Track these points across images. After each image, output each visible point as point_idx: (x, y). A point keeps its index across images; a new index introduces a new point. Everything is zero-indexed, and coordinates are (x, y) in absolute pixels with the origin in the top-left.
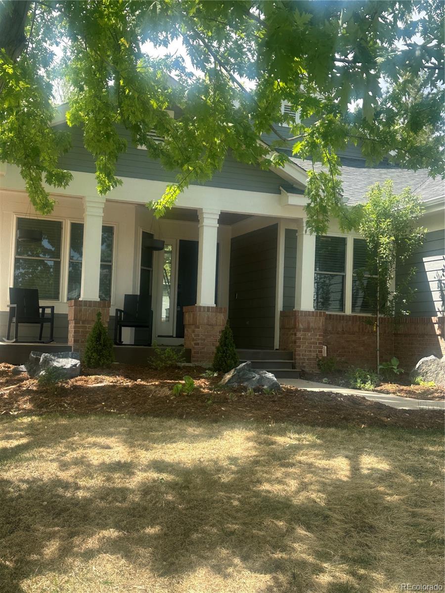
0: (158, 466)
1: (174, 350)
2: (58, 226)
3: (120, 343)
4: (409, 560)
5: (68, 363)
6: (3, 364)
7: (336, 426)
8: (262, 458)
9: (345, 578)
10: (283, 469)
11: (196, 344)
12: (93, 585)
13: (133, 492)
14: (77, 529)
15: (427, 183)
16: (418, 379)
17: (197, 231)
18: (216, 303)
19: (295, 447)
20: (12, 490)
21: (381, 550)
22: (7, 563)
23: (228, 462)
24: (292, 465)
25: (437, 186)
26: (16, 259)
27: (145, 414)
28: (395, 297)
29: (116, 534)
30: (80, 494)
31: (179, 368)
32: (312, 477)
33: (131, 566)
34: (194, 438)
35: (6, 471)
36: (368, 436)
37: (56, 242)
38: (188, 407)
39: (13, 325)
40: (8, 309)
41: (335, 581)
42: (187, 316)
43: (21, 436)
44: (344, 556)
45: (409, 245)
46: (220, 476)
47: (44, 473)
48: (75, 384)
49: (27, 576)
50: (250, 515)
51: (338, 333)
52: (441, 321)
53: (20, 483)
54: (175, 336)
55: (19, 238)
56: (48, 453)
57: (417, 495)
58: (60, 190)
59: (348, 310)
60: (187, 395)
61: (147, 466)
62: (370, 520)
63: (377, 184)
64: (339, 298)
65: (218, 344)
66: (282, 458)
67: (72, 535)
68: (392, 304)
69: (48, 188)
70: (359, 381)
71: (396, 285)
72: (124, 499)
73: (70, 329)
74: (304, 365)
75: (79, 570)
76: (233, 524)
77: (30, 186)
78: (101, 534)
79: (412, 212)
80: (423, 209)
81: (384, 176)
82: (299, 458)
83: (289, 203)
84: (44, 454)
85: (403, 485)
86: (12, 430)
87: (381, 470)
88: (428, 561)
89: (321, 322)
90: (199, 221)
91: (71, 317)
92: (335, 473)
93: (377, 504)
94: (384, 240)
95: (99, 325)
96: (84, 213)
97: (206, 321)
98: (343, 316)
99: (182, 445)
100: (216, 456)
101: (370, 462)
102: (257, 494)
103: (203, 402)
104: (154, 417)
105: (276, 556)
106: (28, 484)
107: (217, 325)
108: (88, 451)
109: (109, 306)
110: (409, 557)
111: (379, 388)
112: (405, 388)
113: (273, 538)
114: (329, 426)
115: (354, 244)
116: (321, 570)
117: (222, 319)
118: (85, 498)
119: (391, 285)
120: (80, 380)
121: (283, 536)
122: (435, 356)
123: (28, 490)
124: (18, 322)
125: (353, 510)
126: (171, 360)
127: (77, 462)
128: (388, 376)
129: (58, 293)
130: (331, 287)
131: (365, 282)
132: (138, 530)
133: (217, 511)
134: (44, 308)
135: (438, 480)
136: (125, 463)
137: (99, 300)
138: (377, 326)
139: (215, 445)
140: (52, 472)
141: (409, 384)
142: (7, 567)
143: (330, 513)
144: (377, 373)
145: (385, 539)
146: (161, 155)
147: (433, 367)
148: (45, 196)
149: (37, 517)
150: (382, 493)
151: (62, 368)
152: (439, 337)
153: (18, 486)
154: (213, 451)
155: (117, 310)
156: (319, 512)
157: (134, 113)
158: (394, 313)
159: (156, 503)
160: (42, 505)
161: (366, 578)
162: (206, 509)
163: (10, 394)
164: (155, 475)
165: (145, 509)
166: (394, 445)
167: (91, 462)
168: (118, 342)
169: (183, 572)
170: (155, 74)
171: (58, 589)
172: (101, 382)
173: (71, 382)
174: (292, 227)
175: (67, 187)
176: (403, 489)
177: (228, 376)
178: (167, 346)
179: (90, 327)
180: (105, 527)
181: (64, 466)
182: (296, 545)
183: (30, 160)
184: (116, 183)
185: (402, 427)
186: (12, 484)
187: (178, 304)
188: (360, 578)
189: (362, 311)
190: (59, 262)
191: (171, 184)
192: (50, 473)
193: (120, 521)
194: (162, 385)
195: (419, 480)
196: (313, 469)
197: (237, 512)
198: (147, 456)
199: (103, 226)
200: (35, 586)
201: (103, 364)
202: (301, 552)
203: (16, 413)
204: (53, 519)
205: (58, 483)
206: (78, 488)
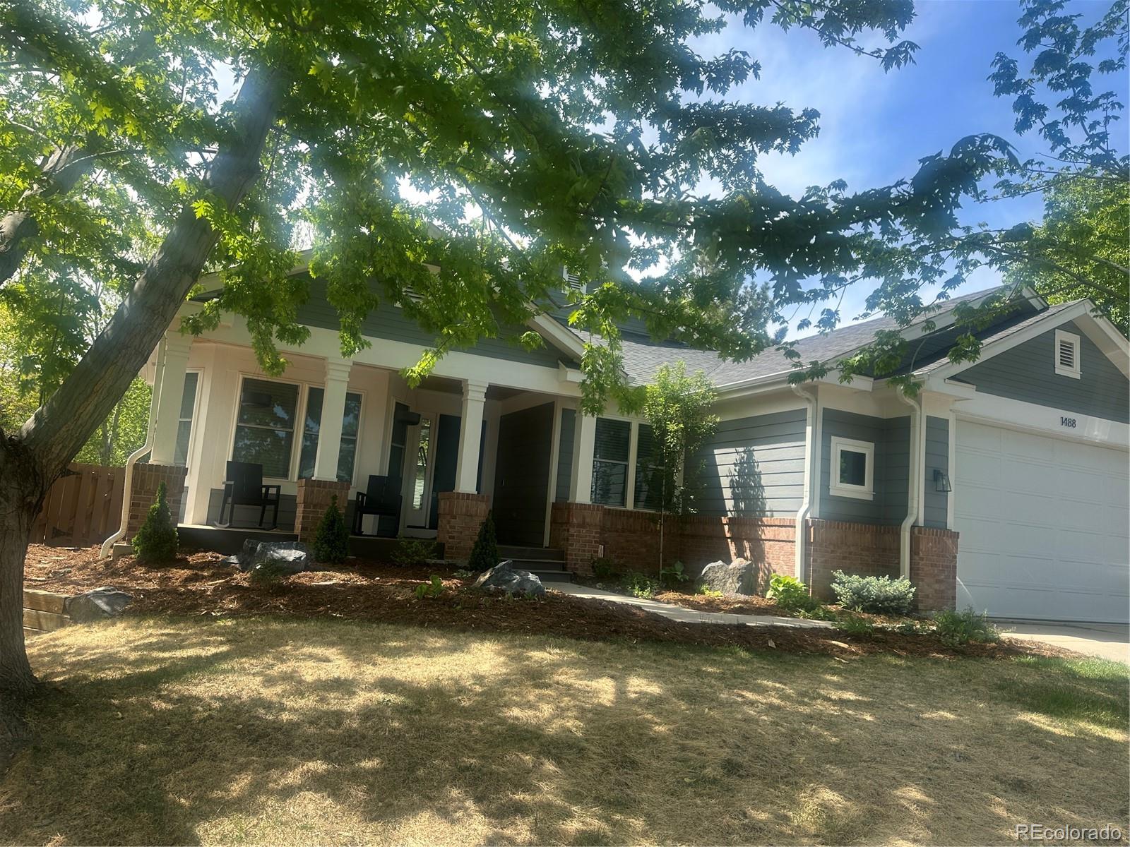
0: (386, 685)
1: (423, 543)
2: (294, 390)
3: (360, 533)
4: (673, 802)
5: (292, 555)
6: (211, 553)
7: (604, 640)
8: (514, 677)
9: (596, 824)
10: (537, 691)
11: (450, 538)
12: (288, 830)
13: (351, 716)
14: (276, 759)
15: (721, 368)
16: (704, 587)
17: (460, 405)
18: (478, 489)
19: (554, 665)
20: (201, 709)
21: (643, 790)
22: (183, 801)
23: (471, 682)
24: (548, 686)
25: (731, 370)
26: (238, 427)
27: (379, 620)
28: (682, 493)
29: (324, 767)
30: (285, 716)
31: (428, 565)
32: (570, 701)
33: (338, 807)
34: (433, 652)
35: (196, 685)
36: (640, 652)
37: (291, 408)
38: (431, 612)
39: (228, 507)
40: (223, 487)
41: (585, 828)
42: (442, 504)
43: (222, 643)
44: (599, 797)
45: (700, 435)
46: (460, 698)
47: (243, 689)
48: (297, 581)
49: (205, 817)
50: (490, 747)
51: (617, 531)
52: (732, 522)
53: (213, 701)
54: (427, 527)
55: (243, 402)
56: (252, 664)
57: (688, 725)
58: (294, 348)
59: (630, 505)
60: (432, 599)
61: (372, 685)
62: (632, 754)
63: (666, 363)
64: (621, 490)
65: (476, 538)
66: (536, 677)
67: (268, 767)
68: (678, 500)
69: (280, 345)
70: (637, 587)
71: (685, 479)
72: (339, 724)
73: (297, 514)
74: (577, 566)
75: (272, 811)
76: (469, 757)
77: (258, 341)
78: (305, 767)
79: (703, 398)
80: (715, 396)
81: (675, 356)
82: (556, 678)
83: (568, 379)
84: (246, 666)
85: (674, 713)
86: (211, 634)
87: (651, 694)
88: (696, 804)
89: (597, 517)
90: (463, 393)
91: (300, 499)
92: (597, 697)
93: (642, 734)
94: (672, 427)
95: (334, 509)
96: (325, 376)
97: (464, 510)
98: (624, 511)
99: (420, 659)
100: (459, 673)
101: (638, 685)
102: (503, 721)
103: (450, 607)
104: (389, 624)
105: (517, 797)
106: (222, 702)
107: (476, 515)
108: (302, 664)
109: (348, 488)
110: (673, 799)
111: (659, 597)
112: (687, 597)
113: (515, 774)
114: (596, 640)
115: (639, 430)
116: (569, 815)
117: (483, 509)
118: (290, 722)
119: (678, 478)
120: (304, 576)
121: (528, 773)
122: (723, 561)
123: (220, 710)
124: (234, 502)
125: (614, 742)
126: (419, 556)
127: (286, 677)
128: (671, 583)
129: (288, 470)
130: (612, 477)
131: (650, 474)
132: (352, 763)
133: (451, 741)
134: (268, 487)
135: (714, 707)
136: (345, 680)
137: (336, 480)
138: (661, 525)
139: (459, 660)
140: (253, 688)
141: (692, 594)
142: (182, 806)
143: (586, 745)
144: (658, 579)
145: (648, 777)
146: (418, 317)
147: (720, 575)
148: (276, 355)
149: (228, 743)
150: (648, 721)
151: (283, 560)
152: (729, 540)
153: (209, 705)
154: (456, 668)
155: (359, 494)
156: (574, 743)
157: (389, 265)
158: (680, 510)
159: (377, 730)
160: (236, 728)
161: (621, 824)
162: (438, 739)
163: (214, 590)
164: (381, 696)
165: (364, 737)
166: (669, 664)
167: (303, 678)
168: (357, 531)
169: (401, 816)
170: (413, 222)
171: (243, 835)
172: (330, 580)
173: (293, 578)
174: (571, 406)
175: (302, 345)
176: (674, 718)
177: (483, 579)
178: (416, 538)
179: (322, 513)
180: (311, 757)
181: (269, 681)
182: (542, 784)
183: (260, 311)
184: (363, 345)
185: (680, 643)
186: (201, 701)
187: (434, 490)
188: (615, 824)
189: (645, 507)
190: (293, 433)
191: (428, 348)
192: (251, 689)
193: (330, 751)
194: (403, 585)
195: (693, 707)
196: (572, 692)
197: (476, 742)
198: (374, 672)
199: (347, 393)
200: (214, 831)
201: (335, 558)
202: (548, 793)
203: (219, 614)
204: (248, 746)
205: (258, 702)
206: (283, 709)
